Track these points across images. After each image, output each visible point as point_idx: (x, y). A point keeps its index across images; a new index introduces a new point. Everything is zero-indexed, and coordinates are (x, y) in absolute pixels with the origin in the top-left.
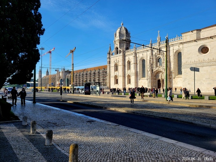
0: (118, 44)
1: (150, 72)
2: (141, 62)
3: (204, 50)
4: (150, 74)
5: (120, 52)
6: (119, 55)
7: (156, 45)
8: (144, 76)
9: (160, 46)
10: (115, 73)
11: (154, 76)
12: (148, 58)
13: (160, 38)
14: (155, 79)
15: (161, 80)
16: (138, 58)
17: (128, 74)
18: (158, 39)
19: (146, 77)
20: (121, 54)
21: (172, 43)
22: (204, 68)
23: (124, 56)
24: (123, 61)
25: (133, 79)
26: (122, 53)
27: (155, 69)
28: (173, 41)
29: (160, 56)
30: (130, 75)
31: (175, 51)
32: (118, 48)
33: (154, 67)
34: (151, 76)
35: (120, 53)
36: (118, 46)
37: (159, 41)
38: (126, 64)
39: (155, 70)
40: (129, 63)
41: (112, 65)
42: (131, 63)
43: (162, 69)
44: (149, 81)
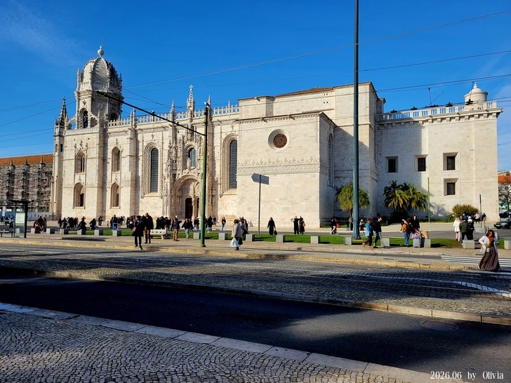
0: (89, 101)
1: (169, 180)
2: (149, 154)
3: (278, 140)
4: (169, 184)
5: (94, 123)
6: (89, 129)
7: (184, 117)
8: (153, 188)
9: (194, 121)
10: (77, 177)
11: (177, 189)
12: (166, 147)
13: (194, 103)
14: (180, 197)
15: (193, 200)
16: (140, 144)
17: (113, 182)
18: (189, 105)
19: (159, 190)
20: (97, 129)
21: (220, 119)
22: (278, 176)
23: (104, 136)
24: (100, 148)
25: (125, 194)
26: (98, 125)
27: (180, 174)
28: (220, 112)
29: (193, 143)
30: (118, 184)
31: (224, 136)
32: (86, 113)
33: (178, 169)
34: (171, 188)
35: (92, 126)
36: (88, 108)
37: (191, 109)
38: (110, 155)
39: (180, 177)
40: (117, 153)
41: (69, 154)
42: (123, 155)
43: (196, 175)
44: (165, 200)
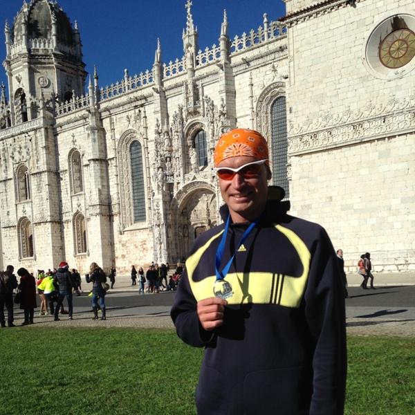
0: (25, 75)
1: (160, 197)
2: (126, 154)
4: (161, 203)
6: (30, 123)
7: (180, 69)
8: (140, 216)
10: (20, 207)
12: (152, 135)
13: (196, 36)
14: (185, 227)
16: (108, 135)
17: (75, 211)
19: (147, 216)
20: (40, 120)
26: (41, 114)
27: (180, 182)
30: (83, 212)
31: (258, 92)
33: (176, 173)
34: (165, 210)
35: (34, 117)
36: (25, 87)
37: (192, 49)
42: (84, 161)
